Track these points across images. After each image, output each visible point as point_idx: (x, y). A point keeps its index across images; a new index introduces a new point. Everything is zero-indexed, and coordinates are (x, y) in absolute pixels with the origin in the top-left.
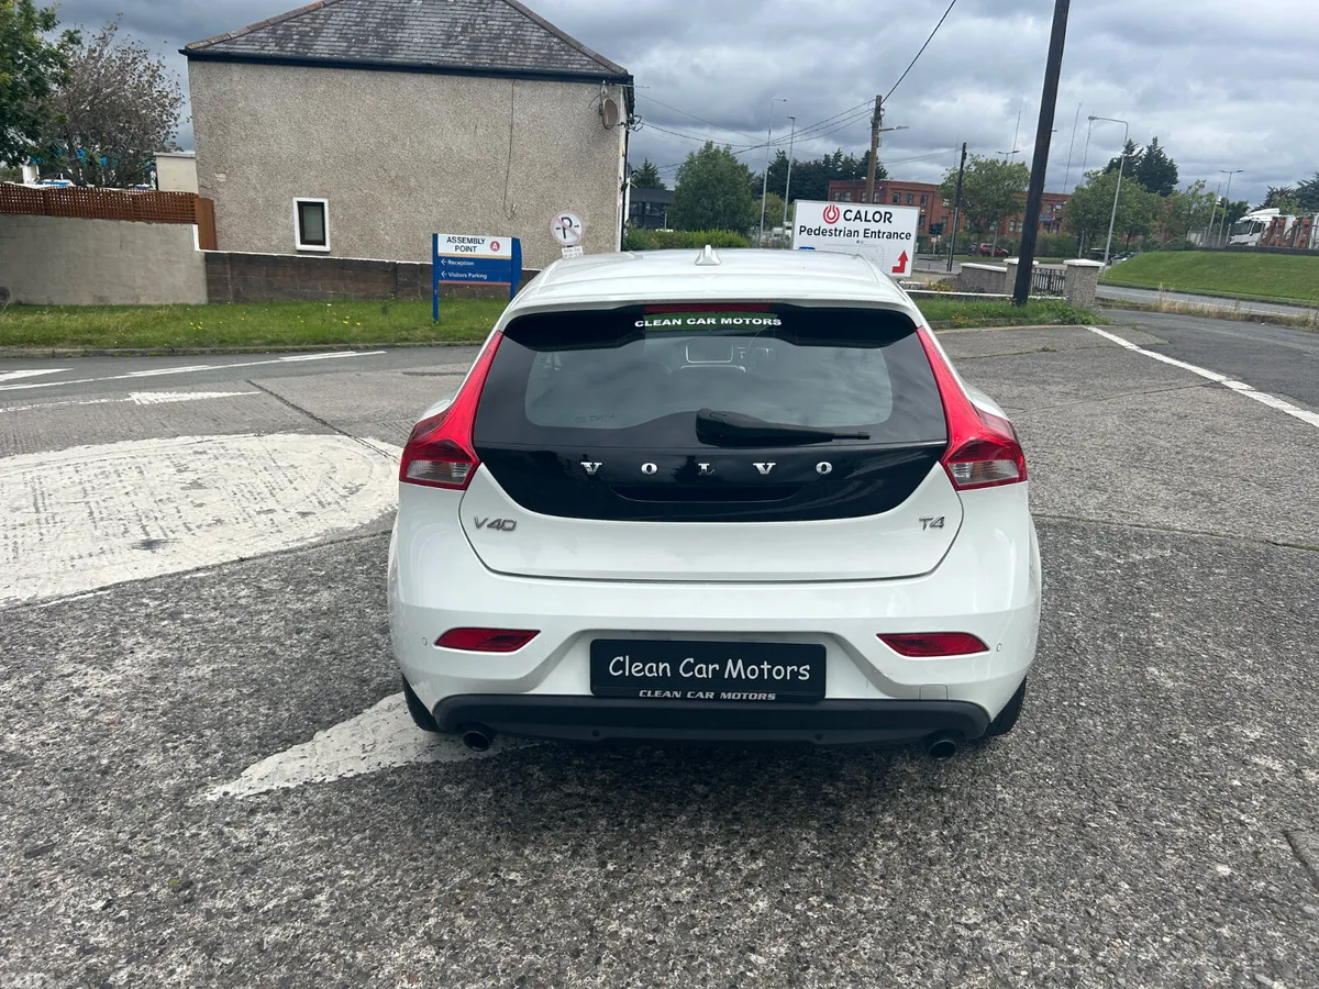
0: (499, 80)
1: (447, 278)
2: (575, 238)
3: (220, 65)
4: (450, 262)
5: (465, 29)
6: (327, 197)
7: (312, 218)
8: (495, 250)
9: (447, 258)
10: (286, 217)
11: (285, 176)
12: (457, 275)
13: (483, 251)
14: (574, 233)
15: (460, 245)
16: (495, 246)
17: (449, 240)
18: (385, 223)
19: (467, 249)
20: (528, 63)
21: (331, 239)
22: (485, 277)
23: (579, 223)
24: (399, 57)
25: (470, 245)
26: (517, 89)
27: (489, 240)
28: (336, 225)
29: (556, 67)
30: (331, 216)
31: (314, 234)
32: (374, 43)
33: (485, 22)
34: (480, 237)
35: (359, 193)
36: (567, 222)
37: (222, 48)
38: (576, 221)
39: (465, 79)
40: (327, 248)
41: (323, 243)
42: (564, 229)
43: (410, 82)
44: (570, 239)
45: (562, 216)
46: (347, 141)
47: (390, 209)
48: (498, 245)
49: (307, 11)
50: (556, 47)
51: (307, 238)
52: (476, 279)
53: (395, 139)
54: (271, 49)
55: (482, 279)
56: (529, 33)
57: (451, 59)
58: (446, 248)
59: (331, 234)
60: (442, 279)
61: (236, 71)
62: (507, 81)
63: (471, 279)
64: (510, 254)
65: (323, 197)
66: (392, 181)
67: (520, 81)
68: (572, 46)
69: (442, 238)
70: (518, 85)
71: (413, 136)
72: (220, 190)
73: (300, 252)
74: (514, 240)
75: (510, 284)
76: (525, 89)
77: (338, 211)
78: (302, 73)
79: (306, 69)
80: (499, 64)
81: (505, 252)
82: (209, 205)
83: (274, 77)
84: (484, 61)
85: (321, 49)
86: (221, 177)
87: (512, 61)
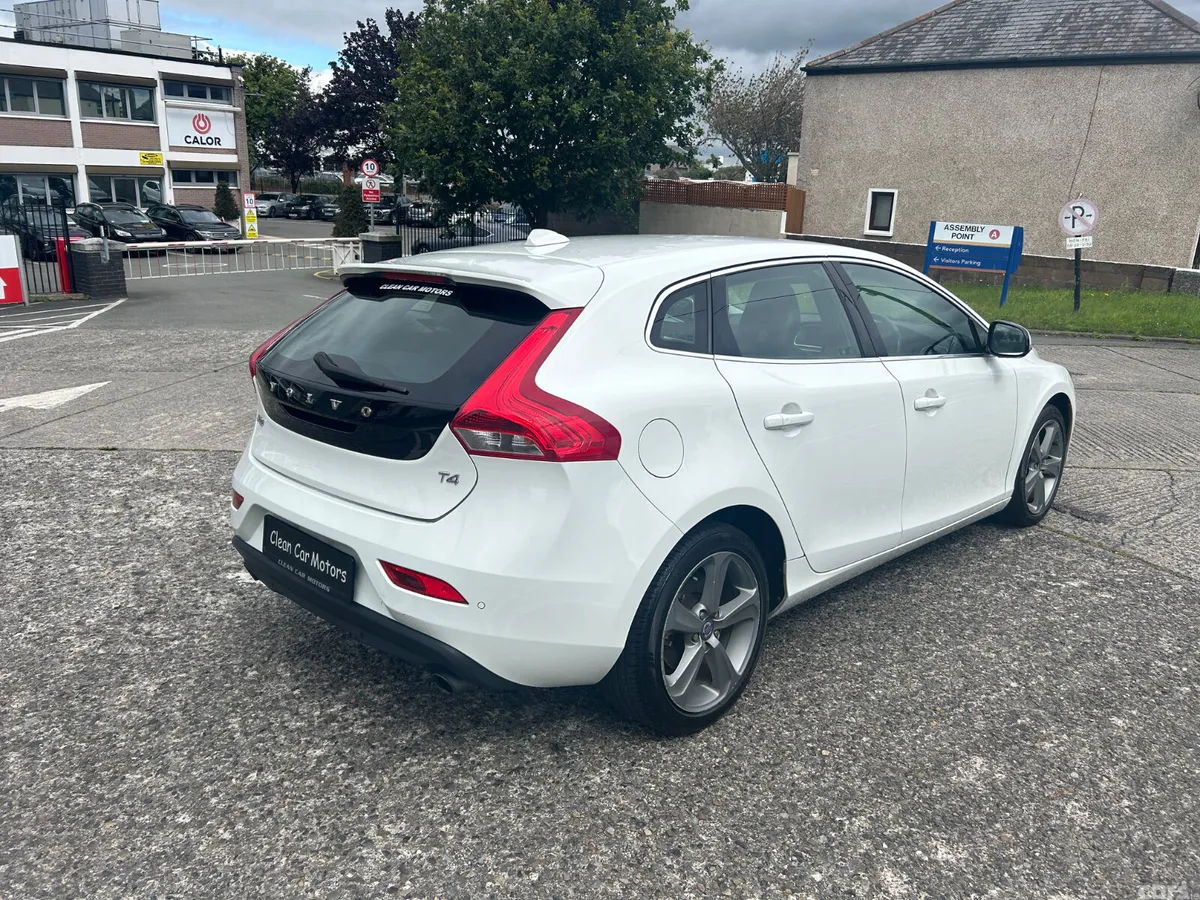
0: (1087, 68)
1: (939, 263)
2: (1085, 228)
3: (830, 77)
4: (944, 248)
5: (1067, 19)
6: (898, 188)
7: (883, 206)
8: (994, 238)
9: (941, 245)
10: (860, 206)
11: (865, 169)
12: (950, 261)
13: (982, 239)
14: (1085, 223)
15: (957, 233)
16: (995, 234)
17: (947, 227)
18: (946, 211)
19: (963, 236)
20: (1125, 47)
21: (895, 225)
22: (979, 264)
23: (1092, 212)
24: (988, 54)
25: (968, 233)
26: (1105, 76)
27: (989, 228)
28: (902, 213)
29: (1157, 48)
30: (899, 204)
31: (881, 221)
32: (969, 43)
33: (1091, 9)
34: (980, 225)
35: (926, 183)
36: (1078, 211)
37: (835, 62)
38: (1089, 210)
39: (1050, 69)
40: (890, 233)
41: (888, 229)
42: (1074, 218)
43: (993, 77)
44: (1079, 228)
45: (1074, 205)
46: (924, 137)
47: (953, 198)
48: (998, 234)
49: (919, 21)
50: (1165, 28)
51: (875, 224)
52: (969, 266)
53: (969, 133)
54: (875, 60)
55: (975, 266)
56: (1136, 16)
57: (1040, 51)
58: (942, 235)
59: (896, 221)
60: (934, 263)
61: (842, 81)
62: (1095, 68)
63: (964, 265)
64: (1010, 243)
65: (894, 188)
66: (960, 173)
67: (1110, 67)
68: (1184, 25)
69: (940, 226)
70: (1108, 71)
71: (987, 129)
72: (812, 183)
73: (867, 236)
74: (1016, 228)
75: (1004, 272)
76: (1115, 76)
77: (906, 200)
78: (895, 78)
79: (899, 74)
80: (1091, 51)
81: (1005, 240)
82: (800, 195)
83: (871, 82)
84: (1076, 49)
85: (917, 55)
86: (815, 172)
87: (1109, 46)
